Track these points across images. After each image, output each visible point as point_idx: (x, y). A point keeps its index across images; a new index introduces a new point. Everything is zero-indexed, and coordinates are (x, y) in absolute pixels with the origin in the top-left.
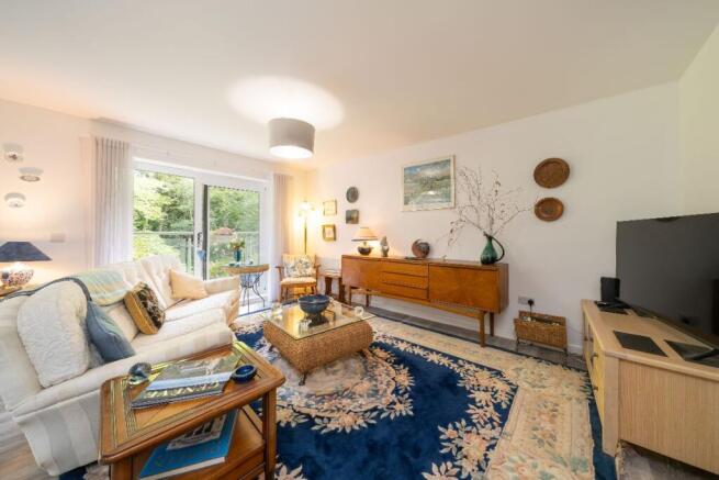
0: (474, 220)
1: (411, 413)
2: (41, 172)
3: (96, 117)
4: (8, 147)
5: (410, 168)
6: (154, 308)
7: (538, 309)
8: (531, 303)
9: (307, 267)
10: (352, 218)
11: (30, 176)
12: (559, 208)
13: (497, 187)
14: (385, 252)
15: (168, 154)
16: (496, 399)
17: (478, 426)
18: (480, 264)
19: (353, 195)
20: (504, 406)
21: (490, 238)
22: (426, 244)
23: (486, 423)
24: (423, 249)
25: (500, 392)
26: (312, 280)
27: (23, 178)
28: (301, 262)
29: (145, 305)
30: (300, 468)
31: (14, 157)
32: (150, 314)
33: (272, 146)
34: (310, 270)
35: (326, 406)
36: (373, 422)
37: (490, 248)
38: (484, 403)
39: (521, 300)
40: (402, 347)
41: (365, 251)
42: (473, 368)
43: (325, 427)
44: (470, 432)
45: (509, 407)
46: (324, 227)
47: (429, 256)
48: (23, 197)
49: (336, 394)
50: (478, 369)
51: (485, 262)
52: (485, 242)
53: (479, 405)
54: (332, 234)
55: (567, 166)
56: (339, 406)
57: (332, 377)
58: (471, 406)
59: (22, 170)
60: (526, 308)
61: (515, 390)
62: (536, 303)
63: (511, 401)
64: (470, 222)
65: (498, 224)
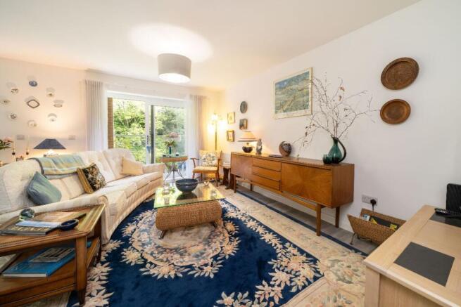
0: (324, 125)
1: (212, 276)
2: (62, 102)
3: (86, 69)
4: (48, 90)
5: (279, 83)
6: (92, 178)
7: (380, 209)
8: (373, 202)
9: (213, 160)
10: (243, 125)
11: (58, 104)
12: (406, 110)
13: (341, 92)
14: (259, 151)
15: (126, 87)
16: (291, 282)
17: (256, 300)
18: (322, 164)
19: (244, 107)
20: (294, 290)
21: (336, 141)
22: (289, 145)
23: (265, 300)
24: (287, 149)
25: (300, 277)
26: (215, 169)
27: (55, 106)
28: (209, 156)
29: (87, 176)
30: (111, 294)
31: (51, 95)
32: (90, 182)
33: (160, 74)
34: (215, 162)
35: (161, 257)
36: (181, 275)
37: (335, 149)
38: (277, 283)
39: (364, 199)
40: (250, 224)
41: (248, 150)
42: (295, 251)
43: (148, 271)
44: (245, 304)
45: (298, 291)
46: (228, 132)
47: (292, 155)
48: (56, 116)
49: (176, 250)
50: (298, 254)
51: (327, 161)
52: (331, 144)
53: (272, 283)
54: (232, 136)
55: (416, 65)
56: (170, 259)
57: (184, 237)
58: (264, 282)
59: (55, 102)
60: (369, 207)
61: (316, 279)
62: (378, 203)
63: (304, 287)
64: (320, 126)
65: (341, 128)
